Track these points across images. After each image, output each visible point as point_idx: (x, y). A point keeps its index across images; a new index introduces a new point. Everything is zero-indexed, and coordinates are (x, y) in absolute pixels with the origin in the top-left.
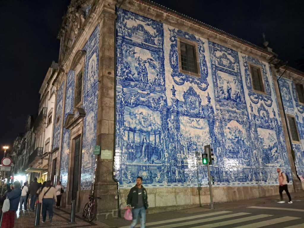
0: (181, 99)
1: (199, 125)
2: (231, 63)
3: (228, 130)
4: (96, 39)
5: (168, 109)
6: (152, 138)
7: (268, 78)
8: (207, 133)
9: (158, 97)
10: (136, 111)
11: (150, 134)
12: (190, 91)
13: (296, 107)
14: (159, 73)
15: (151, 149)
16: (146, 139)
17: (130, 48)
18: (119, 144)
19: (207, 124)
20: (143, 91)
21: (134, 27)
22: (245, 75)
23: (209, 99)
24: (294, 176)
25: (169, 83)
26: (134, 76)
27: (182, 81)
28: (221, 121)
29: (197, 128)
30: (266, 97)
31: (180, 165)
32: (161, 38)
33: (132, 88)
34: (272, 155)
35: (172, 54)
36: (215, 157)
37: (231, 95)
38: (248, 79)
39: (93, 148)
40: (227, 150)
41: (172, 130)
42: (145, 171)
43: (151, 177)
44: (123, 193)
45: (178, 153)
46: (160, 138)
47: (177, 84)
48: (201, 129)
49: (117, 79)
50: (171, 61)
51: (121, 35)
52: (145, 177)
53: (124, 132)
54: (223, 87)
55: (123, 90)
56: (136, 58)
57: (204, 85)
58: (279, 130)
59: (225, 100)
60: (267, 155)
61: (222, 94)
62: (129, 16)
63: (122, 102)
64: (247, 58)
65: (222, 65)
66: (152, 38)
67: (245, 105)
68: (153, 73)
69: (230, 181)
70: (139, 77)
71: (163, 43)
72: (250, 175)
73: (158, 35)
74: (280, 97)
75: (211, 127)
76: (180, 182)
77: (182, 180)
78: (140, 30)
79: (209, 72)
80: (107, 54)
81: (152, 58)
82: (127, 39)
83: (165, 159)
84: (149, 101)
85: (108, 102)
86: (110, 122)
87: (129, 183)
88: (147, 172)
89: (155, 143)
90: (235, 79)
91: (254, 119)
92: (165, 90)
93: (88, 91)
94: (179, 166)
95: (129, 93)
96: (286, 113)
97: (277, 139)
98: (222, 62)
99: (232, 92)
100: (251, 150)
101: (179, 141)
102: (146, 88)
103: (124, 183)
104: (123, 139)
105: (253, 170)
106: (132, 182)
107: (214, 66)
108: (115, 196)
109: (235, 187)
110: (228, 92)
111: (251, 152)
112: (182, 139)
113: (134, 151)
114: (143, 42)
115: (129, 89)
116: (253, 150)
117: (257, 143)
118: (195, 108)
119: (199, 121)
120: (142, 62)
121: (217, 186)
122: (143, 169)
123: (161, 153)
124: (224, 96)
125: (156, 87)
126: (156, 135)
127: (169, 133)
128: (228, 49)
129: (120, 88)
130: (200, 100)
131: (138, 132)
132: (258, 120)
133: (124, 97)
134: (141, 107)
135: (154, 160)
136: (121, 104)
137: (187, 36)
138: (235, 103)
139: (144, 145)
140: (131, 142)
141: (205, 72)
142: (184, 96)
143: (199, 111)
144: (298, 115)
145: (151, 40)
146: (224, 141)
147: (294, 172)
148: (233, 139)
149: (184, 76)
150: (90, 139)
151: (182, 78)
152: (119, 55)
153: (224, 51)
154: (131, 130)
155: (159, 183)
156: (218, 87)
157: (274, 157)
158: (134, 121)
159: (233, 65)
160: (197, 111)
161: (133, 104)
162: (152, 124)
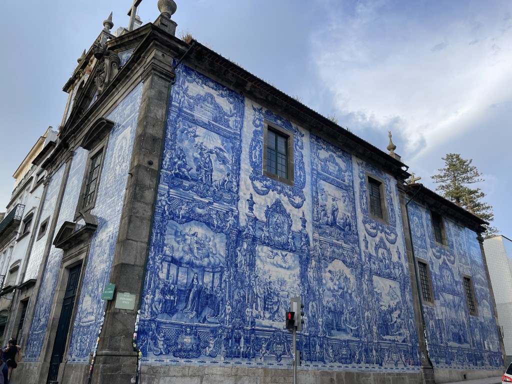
0: (262, 217)
1: (285, 262)
2: (340, 170)
3: (328, 275)
4: (134, 105)
5: (240, 232)
6: (208, 278)
7: (393, 199)
8: (296, 278)
9: (225, 209)
10: (187, 230)
11: (204, 271)
12: (277, 207)
13: (430, 248)
14: (230, 172)
15: (204, 296)
16: (197, 279)
17: (190, 127)
18: (150, 285)
19: (298, 262)
20: (202, 197)
21: (199, 96)
22: (360, 191)
23: (304, 222)
24: (423, 359)
25: (245, 190)
26: (189, 172)
27: (266, 189)
28: (319, 259)
29: (281, 267)
30: (388, 228)
31: (249, 328)
32: (239, 119)
33: (184, 191)
34: (393, 322)
35: (254, 145)
36: (306, 318)
37: (337, 219)
38: (364, 198)
39: (102, 287)
40: (325, 308)
41: (242, 268)
42: (190, 334)
43: (198, 346)
44: (146, 373)
45: (248, 307)
46: (221, 279)
47: (257, 193)
48: (288, 269)
49: (161, 174)
50: (251, 157)
51: (178, 105)
52: (189, 346)
53: (161, 263)
54: (325, 205)
55: (168, 192)
56: (197, 145)
57: (298, 200)
58: (404, 281)
59: (327, 226)
60: (385, 321)
61: (324, 216)
62: (194, 77)
63: (164, 211)
64: (364, 165)
65: (327, 172)
66: (226, 117)
67: (356, 236)
68: (221, 171)
69: (326, 361)
70: (198, 175)
71: (242, 127)
72: (357, 353)
73: (235, 113)
74: (408, 230)
75: (303, 267)
76: (246, 358)
77: (250, 354)
78: (208, 103)
79: (307, 179)
80: (151, 131)
81: (222, 147)
82: (185, 112)
83: (226, 316)
84: (210, 214)
85: (140, 211)
86: (139, 244)
87: (159, 355)
88: (193, 336)
89: (212, 287)
90: (345, 195)
91: (369, 261)
92: (238, 201)
93: (108, 186)
94: (247, 330)
95: (179, 198)
96: (415, 256)
97: (402, 296)
98: (327, 168)
99: (339, 215)
100: (362, 310)
101: (252, 286)
102: (207, 193)
103: (151, 354)
104: (158, 276)
105: (362, 345)
106: (164, 353)
107: (315, 172)
108: (132, 377)
109: (333, 372)
110: (333, 214)
111: (362, 314)
112: (257, 283)
113: (174, 298)
114: (211, 121)
115: (179, 192)
116: (365, 310)
117: (371, 301)
118: (282, 234)
119: (286, 255)
120: (206, 151)
121: (305, 368)
122: (186, 332)
123: (219, 306)
124: (326, 220)
125: (223, 194)
126: (216, 274)
127: (237, 271)
128: (339, 148)
129: (164, 189)
130: (290, 222)
131: (185, 265)
132: (374, 263)
133: (170, 205)
134: (195, 224)
135: (207, 317)
136: (162, 215)
137: (279, 122)
138: (342, 233)
139: (193, 290)
140: (171, 281)
141: (302, 180)
142: (266, 213)
143: (288, 239)
144: (433, 261)
145: (225, 119)
146: (322, 293)
147: (423, 351)
148: (335, 290)
149: (269, 182)
150: (100, 271)
151: (266, 185)
152: (169, 136)
153: (333, 151)
154: (173, 261)
155: (211, 358)
156: (318, 204)
157: (395, 325)
158: (182, 246)
159: (343, 173)
160: (285, 240)
161: (182, 218)
162: (211, 255)
